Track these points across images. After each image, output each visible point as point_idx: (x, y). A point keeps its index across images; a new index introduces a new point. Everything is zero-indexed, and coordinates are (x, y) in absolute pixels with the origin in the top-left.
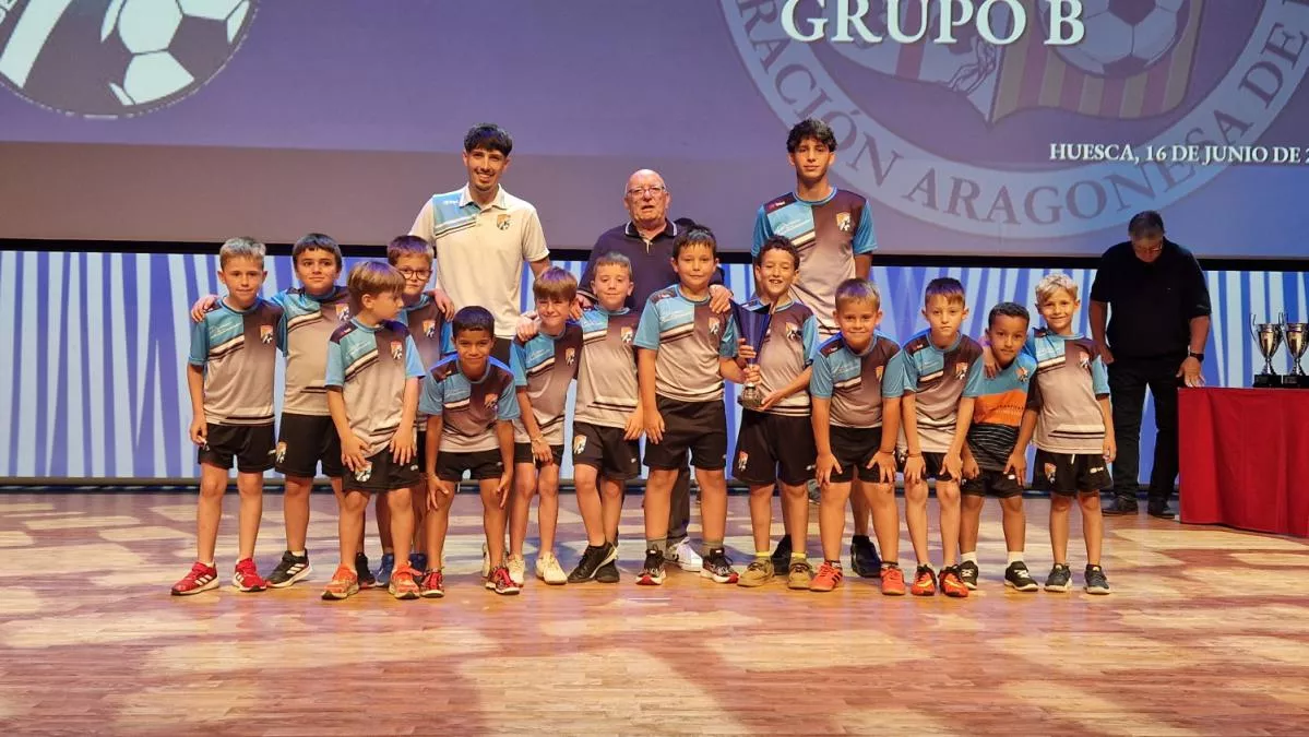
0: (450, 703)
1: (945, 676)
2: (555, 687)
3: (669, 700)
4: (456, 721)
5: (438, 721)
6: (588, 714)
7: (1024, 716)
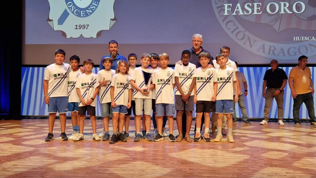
0: (147, 167)
1: (263, 164)
2: (170, 164)
3: (196, 168)
4: (147, 171)
5: (143, 171)
6: (177, 170)
7: (281, 174)
